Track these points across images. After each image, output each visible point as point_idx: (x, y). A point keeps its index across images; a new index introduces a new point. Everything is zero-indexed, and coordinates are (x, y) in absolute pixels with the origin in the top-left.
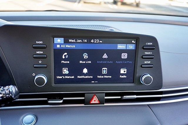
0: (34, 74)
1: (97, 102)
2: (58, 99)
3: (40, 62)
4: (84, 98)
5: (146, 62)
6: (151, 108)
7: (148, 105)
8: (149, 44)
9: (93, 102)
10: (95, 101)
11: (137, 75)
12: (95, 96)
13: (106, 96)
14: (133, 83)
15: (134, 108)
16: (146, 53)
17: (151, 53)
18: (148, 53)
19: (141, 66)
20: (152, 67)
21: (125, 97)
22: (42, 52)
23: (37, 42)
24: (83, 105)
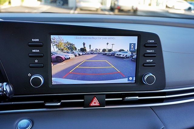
0: (29, 74)
2: (55, 101)
3: (36, 61)
4: (83, 100)
5: (148, 61)
6: (154, 110)
7: (150, 107)
8: (150, 41)
9: (93, 104)
10: (95, 103)
11: (139, 74)
13: (106, 98)
14: (135, 83)
16: (148, 51)
17: (153, 51)
18: (150, 51)
19: (143, 65)
20: (154, 66)
21: (126, 98)
22: (39, 51)
23: (33, 40)
24: (82, 108)
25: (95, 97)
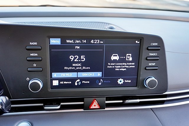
0: (28, 78)
1: (97, 107)
2: (55, 105)
3: (35, 65)
4: (83, 103)
5: (150, 64)
6: (154, 112)
7: (151, 109)
8: (154, 44)
9: (93, 107)
10: (95, 106)
11: (141, 78)
12: (96, 101)
13: (106, 100)
14: (136, 86)
15: (136, 112)
16: (151, 54)
17: (156, 54)
18: (153, 54)
19: (146, 68)
20: (157, 69)
21: (127, 101)
22: (37, 55)
23: (31, 43)
24: (82, 110)
25: (96, 100)
